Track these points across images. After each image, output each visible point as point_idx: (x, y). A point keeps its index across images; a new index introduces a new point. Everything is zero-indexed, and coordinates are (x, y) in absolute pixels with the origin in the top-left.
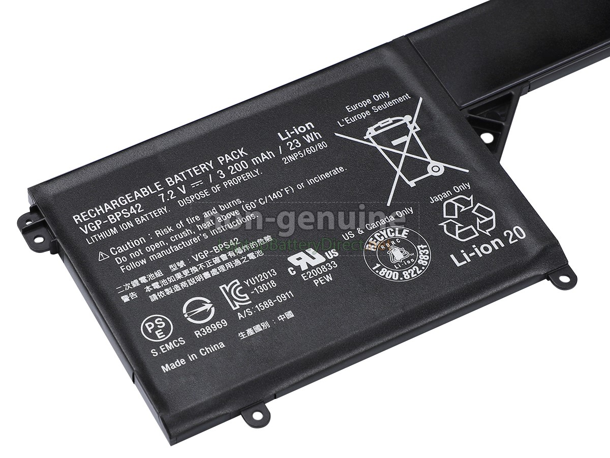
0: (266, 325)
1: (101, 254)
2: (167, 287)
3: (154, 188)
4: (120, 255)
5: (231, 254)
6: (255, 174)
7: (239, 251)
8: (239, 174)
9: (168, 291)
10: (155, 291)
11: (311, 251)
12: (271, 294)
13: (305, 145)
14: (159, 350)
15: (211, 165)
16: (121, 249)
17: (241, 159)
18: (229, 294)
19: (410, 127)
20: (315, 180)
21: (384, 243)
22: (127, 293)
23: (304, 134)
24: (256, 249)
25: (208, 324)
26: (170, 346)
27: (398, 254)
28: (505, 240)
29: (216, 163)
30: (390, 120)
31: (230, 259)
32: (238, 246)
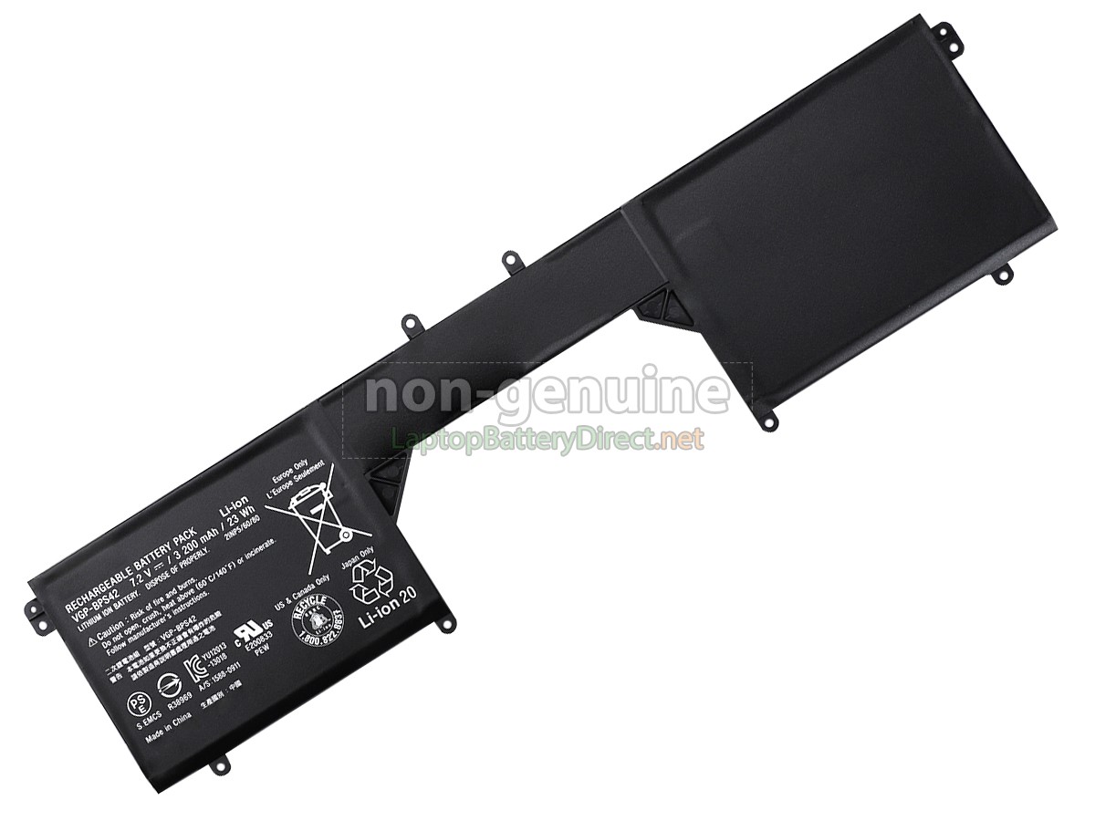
0: (221, 694)
1: (91, 640)
2: (144, 666)
3: (126, 574)
4: (105, 640)
5: (190, 631)
6: (204, 552)
7: (196, 628)
8: (191, 553)
9: (145, 670)
10: (135, 671)
11: (251, 623)
12: (223, 666)
13: (243, 520)
14: (143, 724)
15: (168, 546)
16: (106, 634)
17: (192, 538)
18: (191, 669)
19: (325, 494)
20: (251, 554)
21: (307, 612)
22: (114, 674)
23: (240, 509)
24: (209, 625)
25: (177, 697)
26: (150, 720)
27: (318, 621)
28: (400, 600)
29: (172, 544)
30: (309, 489)
31: (190, 636)
32: (195, 623)
